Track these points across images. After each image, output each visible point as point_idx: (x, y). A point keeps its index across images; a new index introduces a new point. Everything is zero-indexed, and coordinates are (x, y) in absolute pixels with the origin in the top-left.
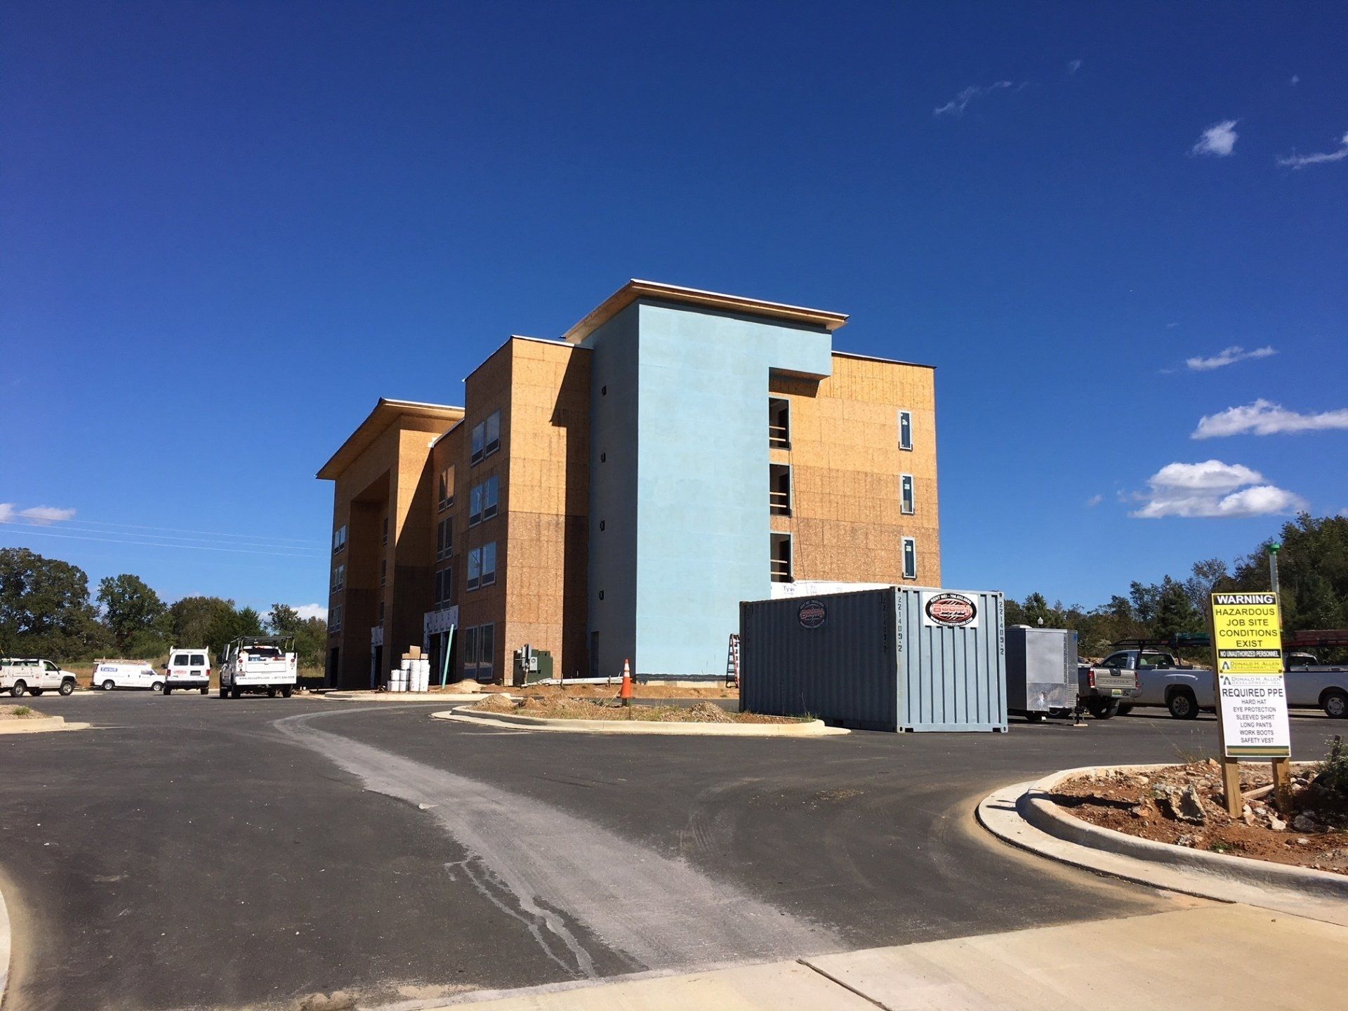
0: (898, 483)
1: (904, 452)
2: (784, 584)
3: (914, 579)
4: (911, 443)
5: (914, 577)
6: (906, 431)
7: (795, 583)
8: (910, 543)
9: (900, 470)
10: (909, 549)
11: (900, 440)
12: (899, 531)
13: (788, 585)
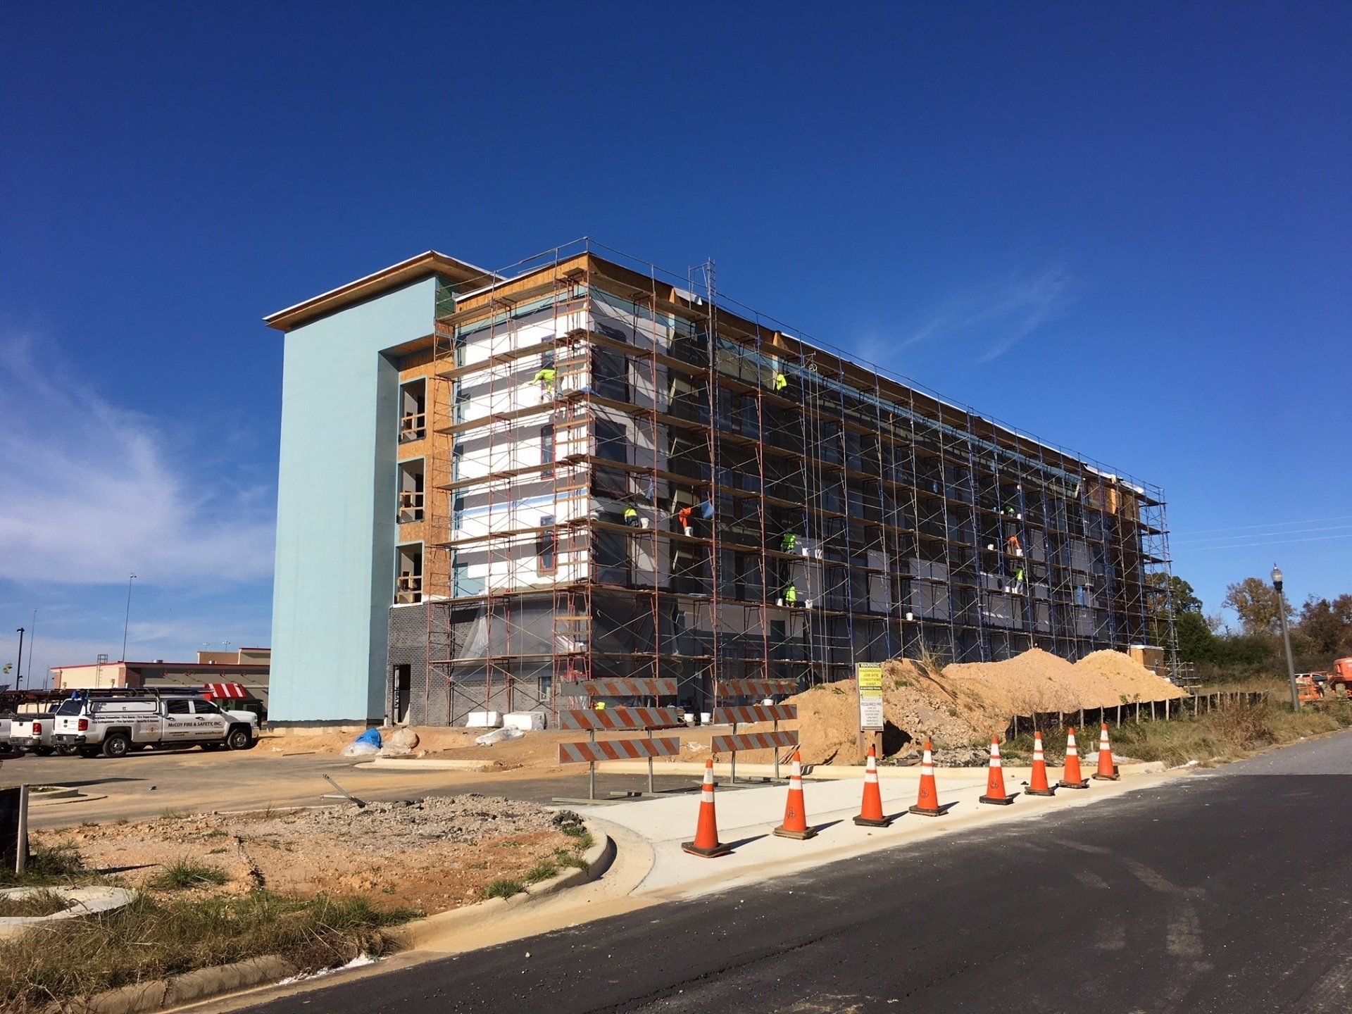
0: (536, 439)
3: (552, 572)
7: (422, 602)
8: (550, 521)
12: (535, 508)
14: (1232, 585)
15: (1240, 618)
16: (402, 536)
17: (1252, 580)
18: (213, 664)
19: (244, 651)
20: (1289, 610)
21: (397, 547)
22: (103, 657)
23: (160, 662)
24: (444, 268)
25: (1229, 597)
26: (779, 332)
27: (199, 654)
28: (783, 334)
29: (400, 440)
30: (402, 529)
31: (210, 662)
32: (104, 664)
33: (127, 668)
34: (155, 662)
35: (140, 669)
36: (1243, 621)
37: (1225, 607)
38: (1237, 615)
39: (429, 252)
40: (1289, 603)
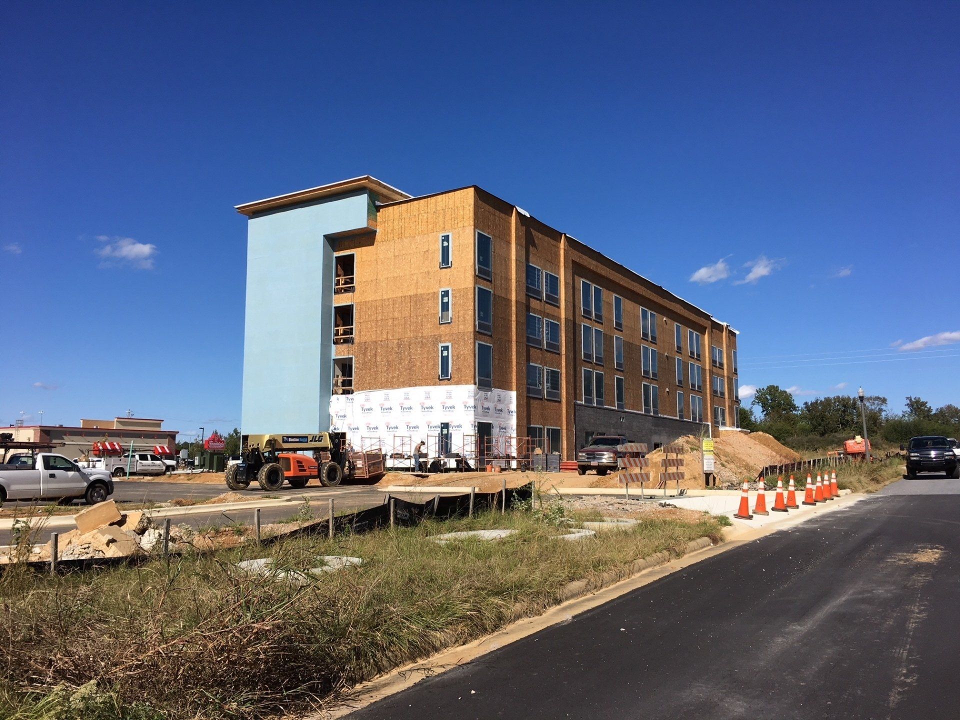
0: (438, 297)
1: (444, 270)
2: (347, 395)
3: (449, 380)
4: (450, 260)
5: (449, 377)
6: (445, 251)
7: (354, 394)
8: (446, 348)
9: (440, 287)
10: (445, 353)
11: (441, 261)
12: (437, 339)
13: (350, 396)
14: (760, 389)
15: (763, 411)
16: (338, 352)
17: (773, 387)
18: (97, 429)
19: (119, 420)
20: (794, 408)
21: (334, 359)
22: (20, 422)
23: (61, 427)
24: (373, 186)
25: (757, 398)
26: (565, 234)
27: (82, 421)
28: (567, 235)
29: (335, 292)
30: (337, 348)
31: (95, 427)
32: (21, 427)
33: (41, 430)
34: (58, 426)
35: (49, 431)
36: (765, 413)
37: (754, 404)
38: (761, 410)
39: (366, 176)
40: (795, 403)
